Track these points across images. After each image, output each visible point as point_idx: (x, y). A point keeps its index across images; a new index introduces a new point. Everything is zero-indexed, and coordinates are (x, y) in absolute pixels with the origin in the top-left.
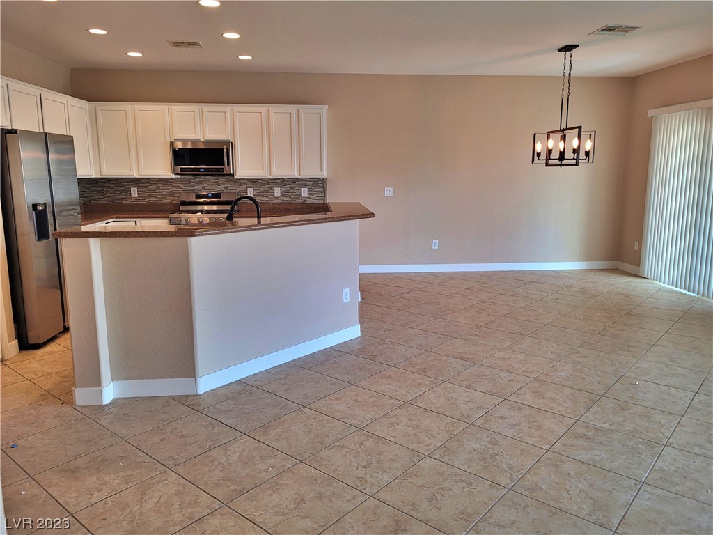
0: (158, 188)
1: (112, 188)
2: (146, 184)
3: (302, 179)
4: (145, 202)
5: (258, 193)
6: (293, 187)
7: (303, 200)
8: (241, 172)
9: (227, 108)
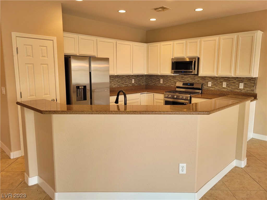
0: (170, 79)
1: (155, 79)
2: (166, 78)
3: (240, 78)
4: (165, 86)
5: (214, 84)
6: (234, 83)
7: (240, 91)
8: (202, 73)
9: (198, 40)
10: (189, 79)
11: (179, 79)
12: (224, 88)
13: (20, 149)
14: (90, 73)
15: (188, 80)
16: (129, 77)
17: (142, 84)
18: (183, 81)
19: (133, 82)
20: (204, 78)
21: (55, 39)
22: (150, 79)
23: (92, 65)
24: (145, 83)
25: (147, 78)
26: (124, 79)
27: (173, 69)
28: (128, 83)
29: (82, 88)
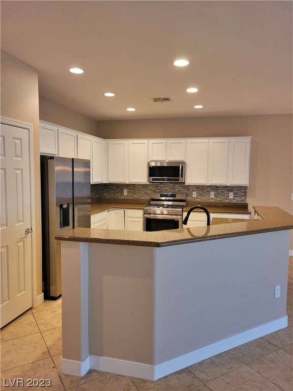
0: (139, 190)
1: (114, 189)
2: (132, 188)
3: (229, 186)
4: (131, 198)
6: (223, 192)
7: (230, 201)
8: (191, 181)
9: (183, 141)
12: (212, 198)
17: (95, 198)
21: (31, 127)
22: (106, 189)
24: (97, 196)
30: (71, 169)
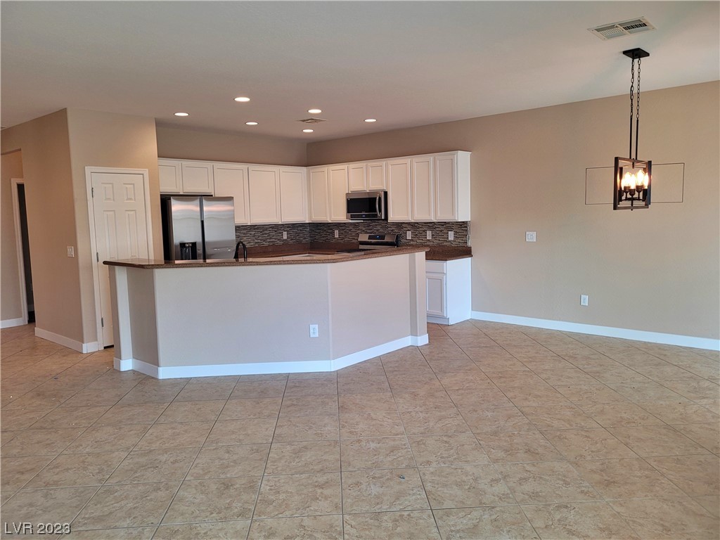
0: (349, 230)
1: (325, 230)
2: (343, 228)
3: (449, 223)
4: (342, 242)
5: (415, 235)
6: (441, 231)
7: (449, 243)
8: (393, 216)
9: (383, 162)
10: (379, 228)
11: (364, 229)
12: (429, 240)
13: (96, 340)
14: (202, 222)
15: (378, 230)
16: (277, 228)
17: (304, 241)
18: (370, 231)
19: (285, 237)
20: (399, 225)
21: (146, 172)
22: (317, 231)
23: (205, 209)
24: (308, 239)
25: (313, 229)
26: (266, 232)
27: (348, 211)
28: (275, 239)
29: (189, 247)
30: (198, 209)
